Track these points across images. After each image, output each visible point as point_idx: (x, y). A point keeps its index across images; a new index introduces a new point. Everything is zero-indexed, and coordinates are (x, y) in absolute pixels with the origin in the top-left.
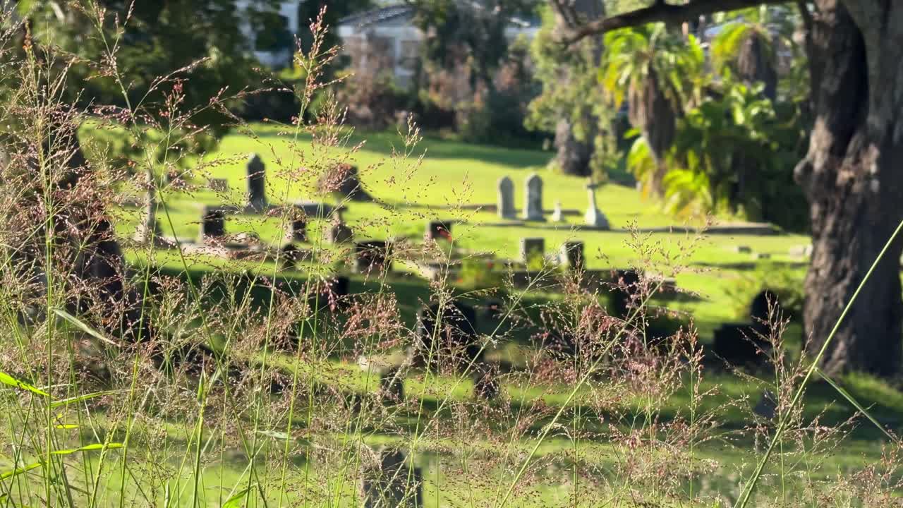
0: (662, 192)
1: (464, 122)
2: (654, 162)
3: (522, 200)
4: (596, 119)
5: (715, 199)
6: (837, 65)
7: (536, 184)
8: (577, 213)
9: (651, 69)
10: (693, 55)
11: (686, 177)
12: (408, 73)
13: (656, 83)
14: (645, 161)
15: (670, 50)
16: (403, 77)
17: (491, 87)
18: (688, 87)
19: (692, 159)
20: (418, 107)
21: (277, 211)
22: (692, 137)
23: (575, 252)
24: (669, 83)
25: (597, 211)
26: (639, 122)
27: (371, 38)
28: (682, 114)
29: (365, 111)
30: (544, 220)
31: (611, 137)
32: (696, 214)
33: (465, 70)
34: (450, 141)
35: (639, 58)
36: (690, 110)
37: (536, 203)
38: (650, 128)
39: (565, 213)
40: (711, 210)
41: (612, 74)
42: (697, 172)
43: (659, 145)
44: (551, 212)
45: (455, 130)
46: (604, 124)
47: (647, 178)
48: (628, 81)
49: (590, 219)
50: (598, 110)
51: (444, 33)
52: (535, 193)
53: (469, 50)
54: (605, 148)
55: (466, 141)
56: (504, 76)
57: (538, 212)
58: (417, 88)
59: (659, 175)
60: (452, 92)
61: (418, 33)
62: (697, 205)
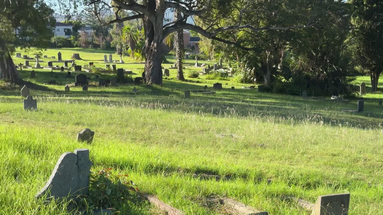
0: (134, 57)
1: (101, 46)
2: (132, 52)
3: (108, 59)
4: (122, 45)
5: (143, 58)
6: (149, 29)
7: (111, 56)
8: (119, 61)
9: (130, 35)
10: (138, 33)
11: (138, 54)
12: (91, 38)
13: (132, 38)
14: (130, 51)
15: (134, 32)
16: (90, 39)
17: (106, 40)
18: (137, 38)
19: (138, 51)
20: (93, 44)
21: (63, 61)
22: (138, 47)
23: (114, 67)
24: (134, 38)
25: (122, 60)
26: (129, 45)
27: (84, 32)
28: (136, 43)
29: (84, 45)
30: (113, 62)
31: (125, 48)
32: (139, 61)
33: (101, 37)
34: (99, 50)
35: (128, 34)
36: (138, 42)
37: (111, 59)
38: (131, 46)
39: (116, 61)
40: (142, 60)
41: (124, 36)
42: (139, 53)
43: (133, 49)
44: (114, 61)
45: (100, 48)
46: (124, 45)
47: (131, 55)
48: (127, 38)
49: (121, 62)
50: (123, 43)
51: (97, 31)
52: (110, 57)
53: (102, 34)
54: (124, 50)
55: (102, 50)
56: (108, 38)
57: (111, 61)
58: (93, 41)
59: (133, 54)
60: (99, 41)
61: (93, 31)
62: (140, 59)
